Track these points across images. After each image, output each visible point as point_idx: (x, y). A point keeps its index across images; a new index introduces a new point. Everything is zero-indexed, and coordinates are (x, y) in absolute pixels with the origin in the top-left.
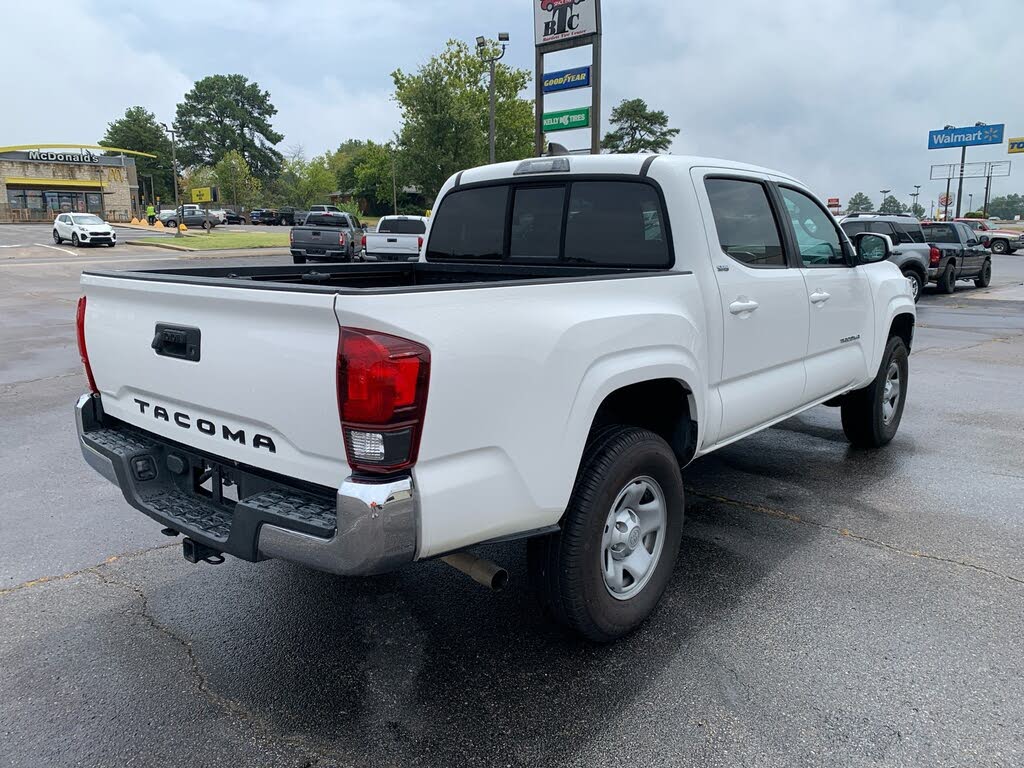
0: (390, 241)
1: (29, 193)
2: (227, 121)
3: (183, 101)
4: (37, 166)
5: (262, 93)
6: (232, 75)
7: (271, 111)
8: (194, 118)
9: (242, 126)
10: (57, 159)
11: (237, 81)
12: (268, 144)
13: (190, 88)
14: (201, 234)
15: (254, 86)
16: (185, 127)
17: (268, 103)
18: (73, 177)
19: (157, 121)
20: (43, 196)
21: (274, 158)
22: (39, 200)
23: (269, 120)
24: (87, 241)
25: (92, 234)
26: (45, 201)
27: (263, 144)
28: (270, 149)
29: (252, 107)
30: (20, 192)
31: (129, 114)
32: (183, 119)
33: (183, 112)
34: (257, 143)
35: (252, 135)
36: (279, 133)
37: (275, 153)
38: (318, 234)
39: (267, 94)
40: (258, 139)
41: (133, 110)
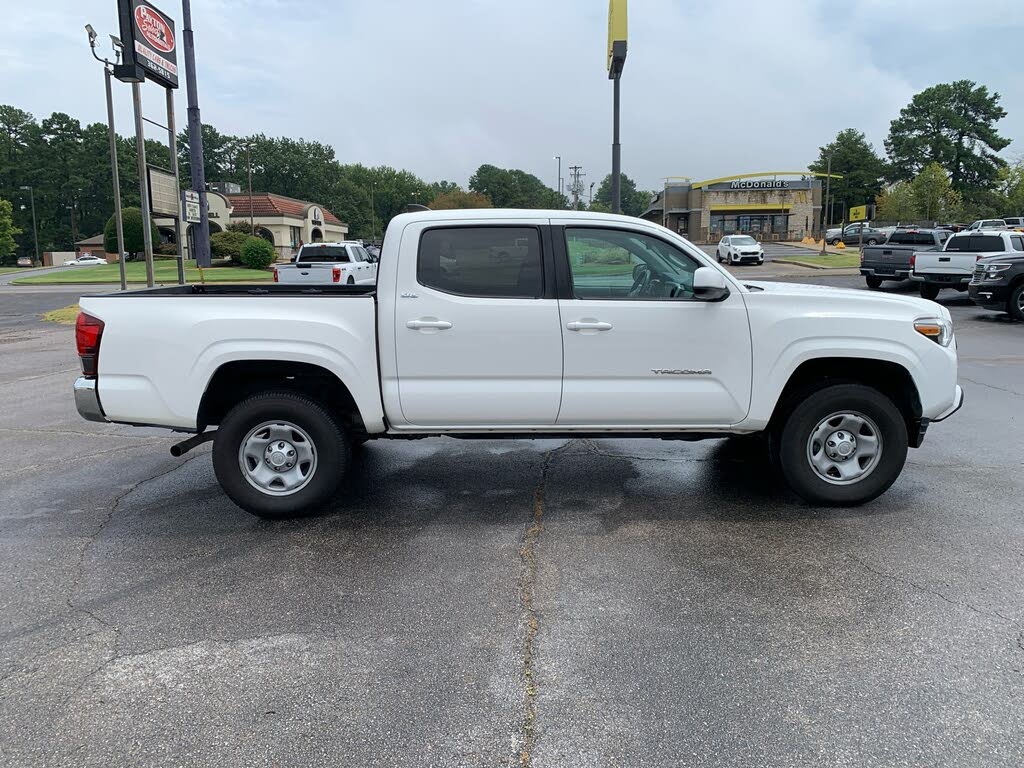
0: (941, 260)
1: (727, 217)
2: (944, 132)
3: (897, 116)
4: (736, 194)
5: (990, 95)
6: (958, 81)
7: (999, 114)
8: (907, 133)
9: (962, 134)
10: (753, 187)
11: (963, 88)
12: (990, 151)
13: (907, 102)
14: (852, 252)
15: (982, 90)
16: (897, 142)
17: (996, 106)
18: (764, 201)
19: (867, 141)
20: (738, 220)
21: (994, 166)
22: (735, 223)
23: (994, 124)
24: (738, 260)
25: (742, 254)
26: (738, 224)
27: (983, 152)
28: (992, 157)
29: (977, 112)
30: (721, 217)
31: (841, 137)
32: (897, 134)
33: (896, 128)
34: (977, 152)
35: (973, 144)
36: (1007, 138)
37: (996, 160)
38: (890, 253)
39: (996, 96)
40: (979, 148)
41: (844, 132)
